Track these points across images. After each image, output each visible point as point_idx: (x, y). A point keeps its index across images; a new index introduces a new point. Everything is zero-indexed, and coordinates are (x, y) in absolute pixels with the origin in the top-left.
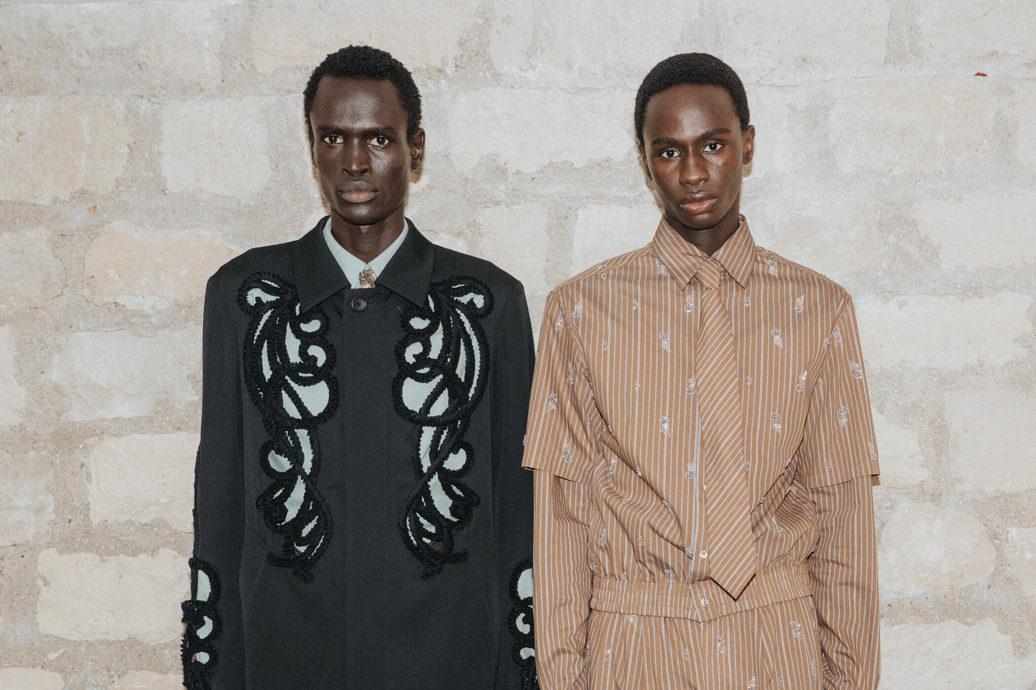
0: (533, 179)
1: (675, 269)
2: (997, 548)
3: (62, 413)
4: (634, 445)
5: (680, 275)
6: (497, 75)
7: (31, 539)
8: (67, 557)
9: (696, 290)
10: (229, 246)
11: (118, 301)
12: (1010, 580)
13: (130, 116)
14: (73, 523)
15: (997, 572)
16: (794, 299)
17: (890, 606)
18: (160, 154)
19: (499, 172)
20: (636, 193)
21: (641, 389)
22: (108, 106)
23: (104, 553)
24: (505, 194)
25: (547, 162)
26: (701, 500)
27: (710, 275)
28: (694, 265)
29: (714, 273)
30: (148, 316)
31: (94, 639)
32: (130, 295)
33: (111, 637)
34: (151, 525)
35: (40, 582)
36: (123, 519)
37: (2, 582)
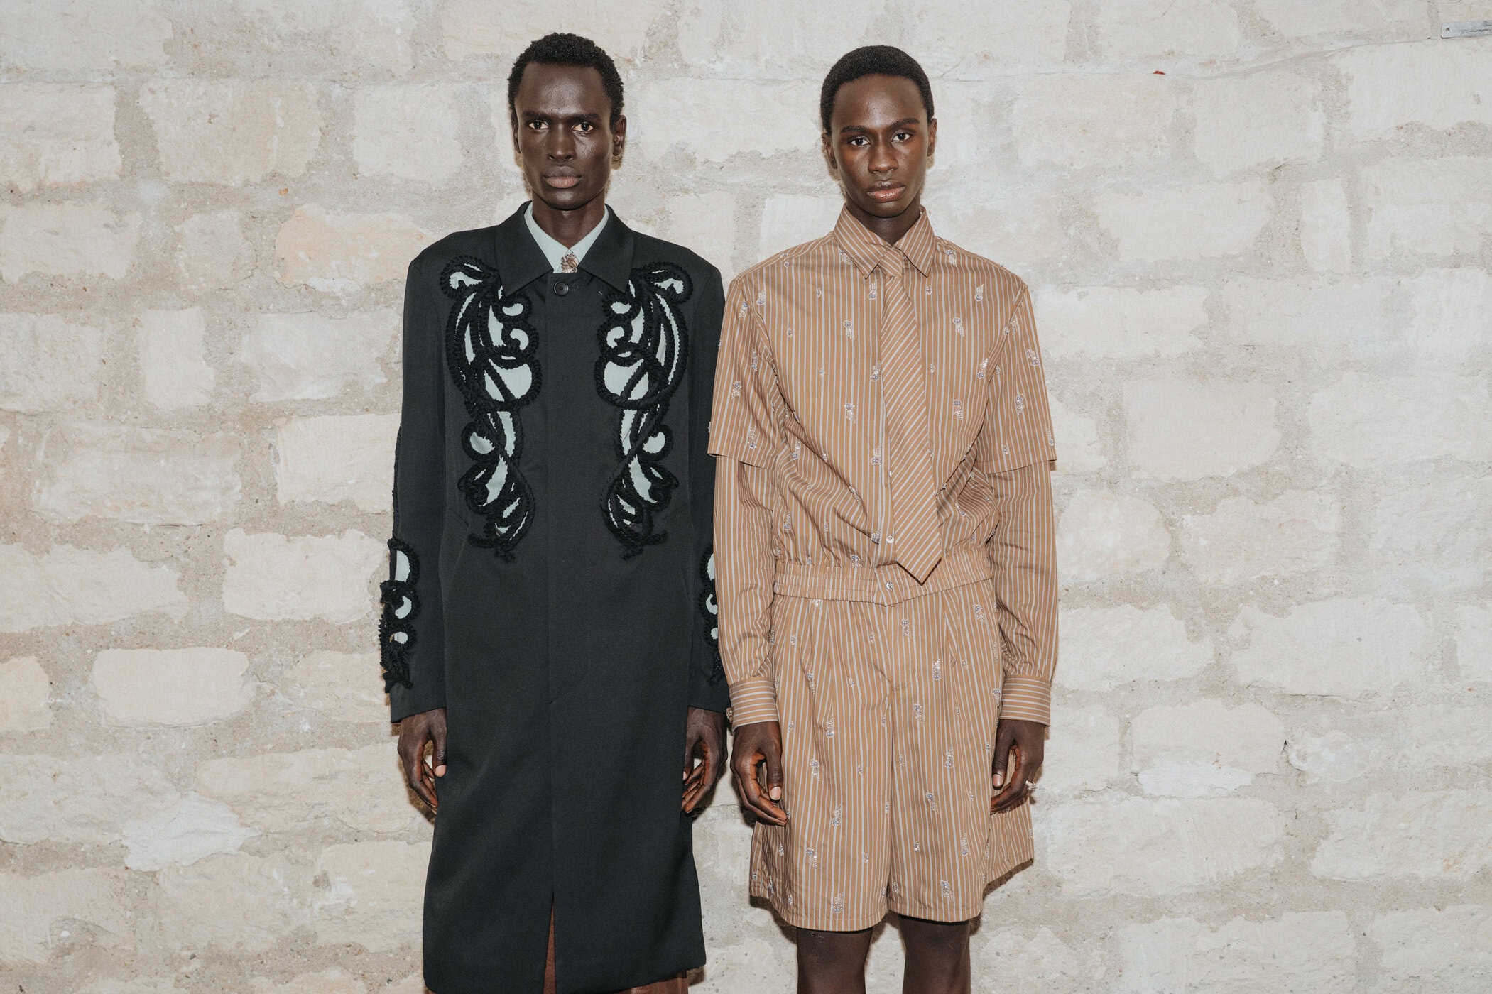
0: (721, 168)
1: (857, 257)
2: (1172, 534)
3: (251, 394)
4: (820, 430)
5: (863, 264)
6: (685, 66)
7: (217, 519)
8: (253, 538)
9: (879, 278)
10: (420, 230)
11: (308, 283)
12: (1184, 566)
13: (323, 101)
14: (260, 503)
15: (1171, 559)
16: (974, 288)
17: (1067, 590)
18: (352, 138)
19: (689, 161)
20: (823, 183)
21: (826, 376)
22: (300, 90)
23: (291, 533)
24: (693, 182)
25: (735, 152)
26: (886, 485)
27: (893, 264)
28: (877, 254)
29: (897, 261)
30: (338, 299)
31: (280, 618)
32: (321, 277)
33: (297, 618)
34: (339, 506)
35: (226, 562)
36: (310, 499)
37: (188, 561)
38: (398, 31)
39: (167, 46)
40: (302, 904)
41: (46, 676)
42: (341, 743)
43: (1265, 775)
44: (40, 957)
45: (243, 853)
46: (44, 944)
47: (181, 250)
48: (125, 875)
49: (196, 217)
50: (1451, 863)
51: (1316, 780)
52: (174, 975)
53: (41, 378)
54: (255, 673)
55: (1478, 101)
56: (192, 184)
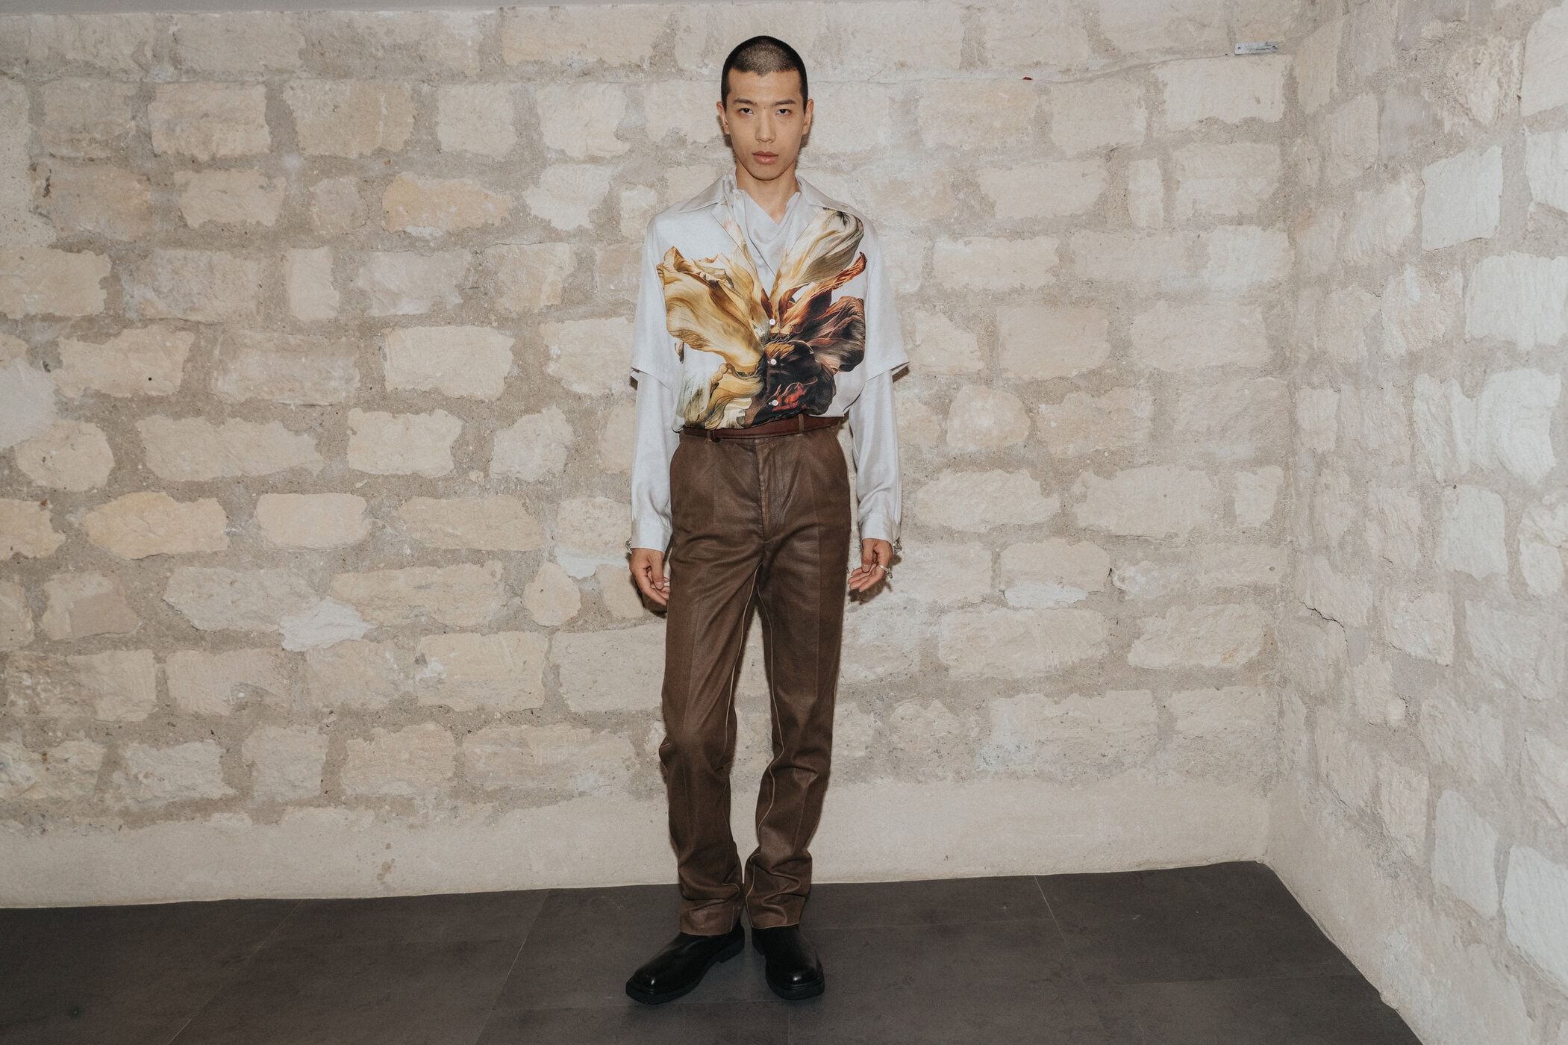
2: (1031, 418)
3: (366, 311)
6: (680, 71)
7: (343, 401)
8: (368, 414)
10: (486, 191)
11: (406, 230)
12: (1040, 442)
13: (415, 96)
14: (373, 390)
15: (1031, 436)
18: (437, 123)
19: (681, 141)
22: (399, 87)
23: (396, 412)
30: (428, 241)
31: (388, 473)
32: (414, 225)
33: (400, 473)
34: (429, 392)
35: (349, 432)
36: (409, 387)
37: (322, 431)
38: (469, 43)
39: (301, 53)
40: (407, 677)
41: (224, 512)
42: (434, 563)
43: (1095, 593)
44: (225, 711)
45: (365, 640)
46: (227, 701)
47: (314, 205)
48: (282, 654)
49: (326, 181)
50: (1227, 656)
51: (1132, 597)
52: (318, 725)
53: (216, 297)
54: (372, 512)
55: (1258, 102)
56: (322, 156)
